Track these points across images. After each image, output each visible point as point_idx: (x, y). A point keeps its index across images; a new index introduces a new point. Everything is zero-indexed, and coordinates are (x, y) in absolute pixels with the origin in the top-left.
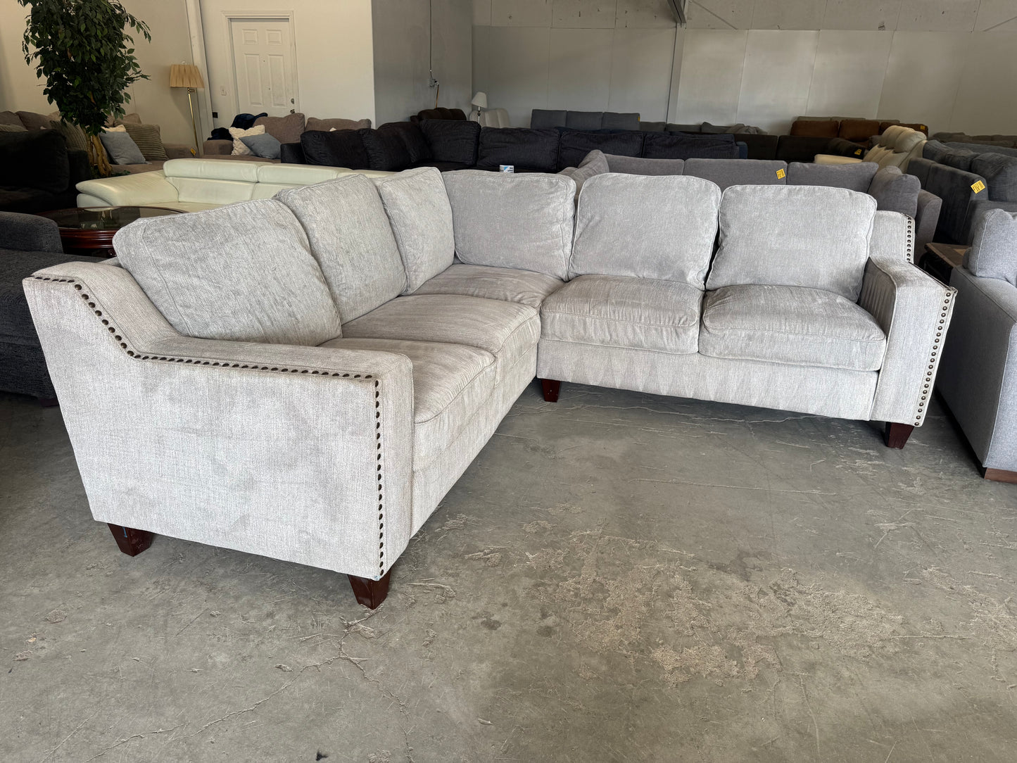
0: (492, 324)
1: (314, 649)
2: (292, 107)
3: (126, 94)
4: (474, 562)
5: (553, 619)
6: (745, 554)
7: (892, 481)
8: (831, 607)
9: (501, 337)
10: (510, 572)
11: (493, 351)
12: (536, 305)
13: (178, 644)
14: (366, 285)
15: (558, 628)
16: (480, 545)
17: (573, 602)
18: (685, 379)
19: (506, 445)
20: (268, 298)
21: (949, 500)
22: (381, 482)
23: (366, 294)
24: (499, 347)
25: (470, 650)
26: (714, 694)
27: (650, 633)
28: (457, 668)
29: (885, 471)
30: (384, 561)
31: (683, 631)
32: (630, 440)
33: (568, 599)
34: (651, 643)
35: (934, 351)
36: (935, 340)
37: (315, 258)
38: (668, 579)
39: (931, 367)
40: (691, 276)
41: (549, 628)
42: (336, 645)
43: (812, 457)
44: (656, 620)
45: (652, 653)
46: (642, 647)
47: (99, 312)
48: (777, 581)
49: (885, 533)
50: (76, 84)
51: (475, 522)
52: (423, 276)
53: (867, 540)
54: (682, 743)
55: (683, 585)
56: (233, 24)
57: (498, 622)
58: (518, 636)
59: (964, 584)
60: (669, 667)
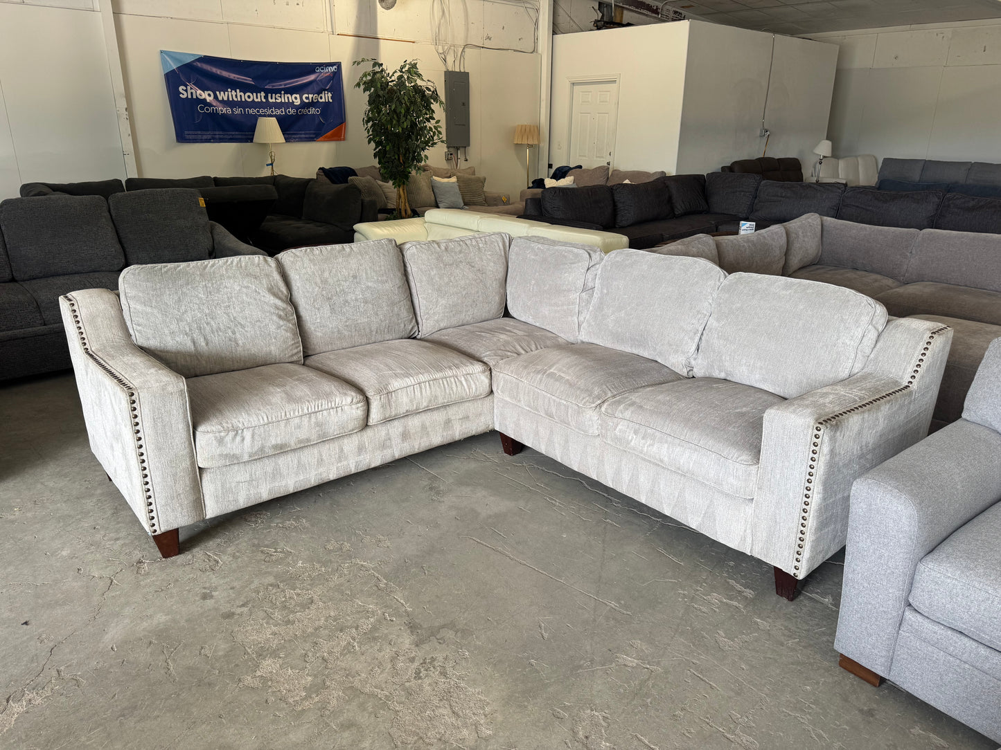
0: (399, 371)
1: (106, 567)
2: (608, 159)
3: (425, 156)
4: (260, 554)
5: (245, 609)
6: (451, 625)
7: (717, 625)
8: (446, 696)
9: (395, 384)
10: (269, 570)
11: (370, 394)
12: (491, 363)
13: (61, 537)
14: (347, 326)
15: (238, 616)
16: (282, 544)
17: (274, 606)
18: (590, 459)
19: (417, 479)
20: (212, 327)
21: (748, 667)
22: (145, 465)
23: (346, 333)
24: (379, 392)
25: (172, 605)
26: (254, 704)
27: (285, 647)
28: (150, 612)
29: (729, 614)
30: (157, 524)
31: (308, 656)
32: (521, 504)
33: (274, 602)
34: (274, 654)
35: (808, 492)
36: (808, 480)
37: (291, 302)
38: (361, 618)
39: (805, 511)
40: (674, 361)
41: (233, 614)
42: (119, 570)
43: (670, 574)
44: (305, 641)
45: (264, 659)
46: (264, 653)
47: (78, 322)
48: (440, 657)
49: (614, 665)
50: (388, 148)
51: (304, 529)
52: (435, 325)
53: (582, 662)
54: (184, 721)
55: (365, 627)
56: (576, 88)
57: (212, 597)
58: (209, 610)
59: (607, 740)
60: (258, 673)
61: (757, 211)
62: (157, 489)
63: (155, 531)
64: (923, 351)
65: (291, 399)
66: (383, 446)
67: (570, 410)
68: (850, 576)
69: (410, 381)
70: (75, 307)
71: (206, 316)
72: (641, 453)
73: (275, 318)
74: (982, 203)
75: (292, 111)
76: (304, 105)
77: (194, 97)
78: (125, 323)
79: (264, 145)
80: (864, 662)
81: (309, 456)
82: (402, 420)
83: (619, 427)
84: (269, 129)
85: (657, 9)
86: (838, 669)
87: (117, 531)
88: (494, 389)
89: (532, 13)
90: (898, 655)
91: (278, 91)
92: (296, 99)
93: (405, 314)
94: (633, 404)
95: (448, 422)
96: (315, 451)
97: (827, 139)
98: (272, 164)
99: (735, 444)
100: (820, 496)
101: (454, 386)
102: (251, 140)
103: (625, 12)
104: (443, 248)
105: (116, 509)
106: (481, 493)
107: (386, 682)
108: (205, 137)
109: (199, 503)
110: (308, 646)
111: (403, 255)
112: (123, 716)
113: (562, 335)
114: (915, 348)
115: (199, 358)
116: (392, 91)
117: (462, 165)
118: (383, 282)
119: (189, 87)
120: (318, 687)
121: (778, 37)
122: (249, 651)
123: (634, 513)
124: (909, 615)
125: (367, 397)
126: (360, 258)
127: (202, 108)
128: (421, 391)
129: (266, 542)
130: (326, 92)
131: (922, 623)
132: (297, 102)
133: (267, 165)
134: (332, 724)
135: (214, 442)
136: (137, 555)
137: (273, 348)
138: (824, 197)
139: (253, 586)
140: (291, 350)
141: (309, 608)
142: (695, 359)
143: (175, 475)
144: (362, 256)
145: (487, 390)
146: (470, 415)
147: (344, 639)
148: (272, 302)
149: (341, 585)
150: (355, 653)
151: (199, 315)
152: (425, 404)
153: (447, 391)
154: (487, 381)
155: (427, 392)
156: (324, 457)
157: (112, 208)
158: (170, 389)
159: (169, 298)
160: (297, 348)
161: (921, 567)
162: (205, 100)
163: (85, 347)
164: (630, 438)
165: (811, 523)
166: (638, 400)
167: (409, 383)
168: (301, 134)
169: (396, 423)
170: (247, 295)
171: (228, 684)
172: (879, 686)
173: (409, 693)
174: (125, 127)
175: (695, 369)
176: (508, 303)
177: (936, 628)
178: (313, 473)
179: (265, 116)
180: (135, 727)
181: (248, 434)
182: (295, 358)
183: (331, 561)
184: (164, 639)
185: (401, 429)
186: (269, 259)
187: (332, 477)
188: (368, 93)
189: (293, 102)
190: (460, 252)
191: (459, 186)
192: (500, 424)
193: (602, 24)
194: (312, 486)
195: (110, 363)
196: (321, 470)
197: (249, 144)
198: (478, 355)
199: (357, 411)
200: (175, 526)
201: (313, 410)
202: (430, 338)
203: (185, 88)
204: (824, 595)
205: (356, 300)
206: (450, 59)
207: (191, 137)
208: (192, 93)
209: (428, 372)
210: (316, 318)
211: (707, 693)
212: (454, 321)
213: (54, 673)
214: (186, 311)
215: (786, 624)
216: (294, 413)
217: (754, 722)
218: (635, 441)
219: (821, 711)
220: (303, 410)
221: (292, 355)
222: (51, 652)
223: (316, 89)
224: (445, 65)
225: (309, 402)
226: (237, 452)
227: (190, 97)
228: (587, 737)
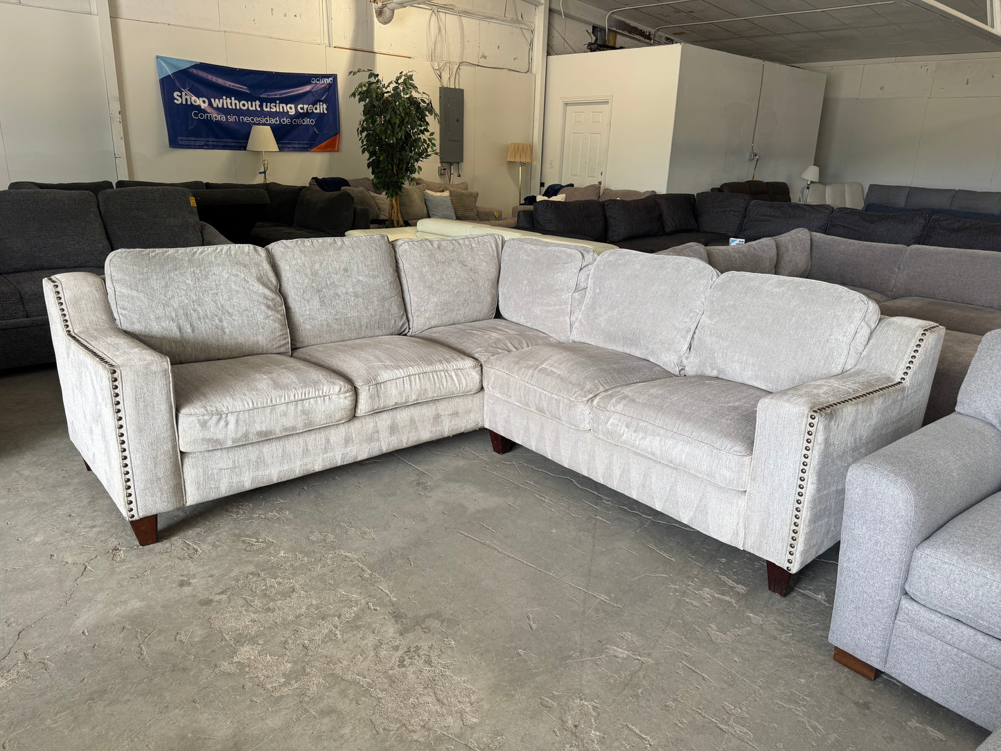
0: (388, 363)
1: (81, 554)
2: (600, 178)
3: (419, 167)
4: (241, 544)
5: (224, 597)
6: (438, 616)
7: (709, 619)
8: (431, 684)
9: (385, 375)
10: (250, 559)
11: (359, 384)
12: (482, 359)
13: (34, 523)
14: (336, 319)
15: (216, 603)
16: (263, 535)
17: (253, 593)
18: (580, 455)
19: (404, 474)
20: (198, 313)
21: (740, 660)
22: (125, 446)
23: (336, 326)
24: (368, 382)
25: (148, 592)
26: (230, 690)
27: (264, 634)
28: (124, 598)
29: (721, 608)
30: (135, 509)
31: (288, 643)
32: (510, 500)
33: (254, 590)
34: (253, 640)
35: (802, 483)
36: (802, 470)
37: (280, 292)
38: (345, 607)
39: (798, 502)
40: (667, 360)
41: (212, 601)
42: (93, 556)
43: (661, 569)
44: (285, 628)
45: (242, 645)
46: (242, 640)
47: (62, 304)
48: (425, 645)
49: (603, 656)
50: (381, 158)
51: (287, 520)
52: (426, 322)
53: (571, 653)
54: (156, 705)
55: (347, 616)
56: (568, 107)
57: (189, 584)
58: (186, 597)
59: (597, 729)
60: (236, 659)
61: (746, 230)
62: (137, 471)
63: (133, 516)
64: (915, 348)
65: (277, 385)
66: (370, 439)
67: (561, 405)
68: (845, 565)
69: (400, 373)
70: (59, 289)
71: (193, 302)
72: (633, 447)
73: (263, 307)
74: (968, 225)
75: (286, 121)
76: (299, 115)
77: (189, 103)
78: (110, 307)
79: (258, 153)
80: (860, 655)
81: (294, 445)
82: (391, 413)
83: (611, 420)
84: (263, 137)
85: (650, 35)
86: (833, 663)
87: (93, 519)
88: (485, 386)
89: (527, 34)
90: (894, 646)
91: (273, 101)
92: (291, 109)
93: (396, 310)
94: (625, 397)
95: (437, 417)
96: (301, 440)
97: (814, 165)
98: (264, 172)
99: (728, 435)
100: (815, 486)
101: (444, 380)
102: (245, 148)
103: (618, 37)
104: (436, 246)
105: (93, 497)
106: (469, 489)
107: (369, 670)
108: (198, 143)
109: (179, 488)
110: (288, 633)
111: (395, 252)
112: (92, 699)
113: (553, 335)
114: (907, 345)
115: (185, 344)
116: (387, 102)
117: (455, 180)
118: (375, 277)
119: (183, 93)
120: (299, 673)
121: (768, 64)
122: (227, 637)
123: (625, 510)
124: (905, 603)
125: (355, 388)
126: (352, 251)
127: (196, 115)
128: (411, 384)
129: (248, 533)
130: (321, 103)
131: (919, 611)
132: (292, 112)
133: (260, 173)
134: (311, 711)
135: (198, 425)
136: (113, 542)
137: (260, 338)
138: (813, 216)
139: (232, 574)
140: (279, 341)
141: (290, 596)
142: (687, 358)
143: (155, 458)
144: (354, 250)
145: (478, 386)
146: (460, 411)
147: (326, 627)
148: (261, 291)
149: (325, 575)
150: (336, 640)
151: (186, 301)
152: (414, 397)
153: (437, 385)
154: (477, 377)
155: (417, 385)
156: (310, 448)
157: (101, 204)
158: (154, 368)
159: (156, 283)
160: (285, 339)
161: (918, 553)
162: (199, 106)
163: (68, 329)
164: (622, 431)
165: (805, 514)
166: (630, 394)
167: (399, 376)
168: (295, 144)
169: (384, 415)
170: (235, 283)
171: (204, 669)
172: (874, 679)
173: (392, 681)
174: (118, 129)
175: (687, 368)
176: (500, 304)
177: (933, 616)
178: (298, 463)
179: (259, 124)
180: (104, 711)
181: (232, 419)
182: (282, 350)
183: (314, 552)
184: (138, 625)
185: (389, 422)
186: (259, 248)
187: (318, 467)
188: (363, 103)
189: (288, 112)
190: (453, 251)
191: (451, 200)
192: (490, 421)
193: (597, 46)
194: (297, 477)
195: (93, 343)
196: (306, 460)
197: (242, 152)
198: (469, 351)
199: (345, 401)
200: (154, 512)
201: (300, 397)
202: (420, 335)
203: (179, 94)
204: (816, 591)
205: (347, 293)
206: (445, 76)
207: (183, 143)
208: (186, 99)
209: (418, 365)
210: (306, 310)
211: (700, 684)
212: (445, 319)
213: (21, 656)
214: (173, 297)
215: (779, 618)
216: (280, 400)
217: (747, 713)
218: (627, 435)
219: (816, 703)
220: (289, 398)
221: (280, 347)
222: (19, 635)
223: (312, 99)
224: (440, 81)
225: (295, 389)
226: (220, 437)
227: (184, 103)
228: (576, 726)
